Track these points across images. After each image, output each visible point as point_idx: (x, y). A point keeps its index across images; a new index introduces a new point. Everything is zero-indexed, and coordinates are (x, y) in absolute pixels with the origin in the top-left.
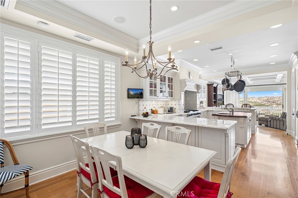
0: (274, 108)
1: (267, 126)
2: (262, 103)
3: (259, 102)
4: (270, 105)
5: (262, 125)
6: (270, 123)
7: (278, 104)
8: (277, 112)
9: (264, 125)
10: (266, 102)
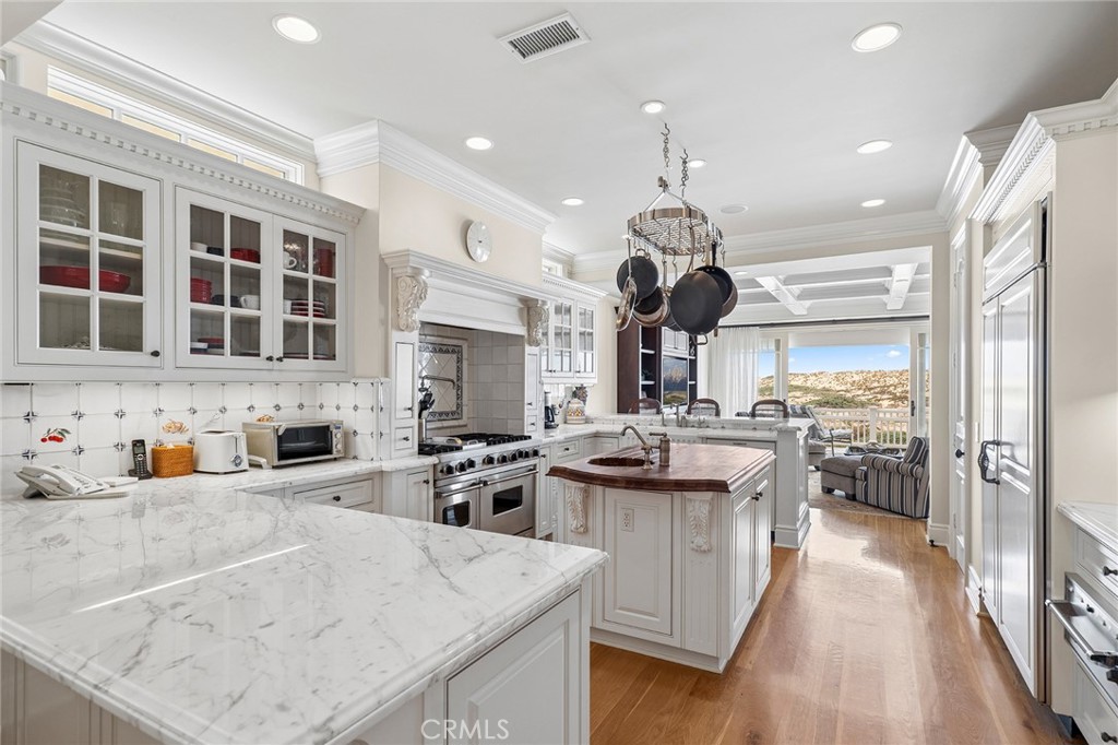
0: (881, 415)
1: (852, 498)
2: (848, 395)
3: (838, 388)
4: (873, 401)
5: (837, 492)
6: (866, 485)
7: (895, 398)
8: (891, 429)
9: (843, 493)
10: (860, 392)
